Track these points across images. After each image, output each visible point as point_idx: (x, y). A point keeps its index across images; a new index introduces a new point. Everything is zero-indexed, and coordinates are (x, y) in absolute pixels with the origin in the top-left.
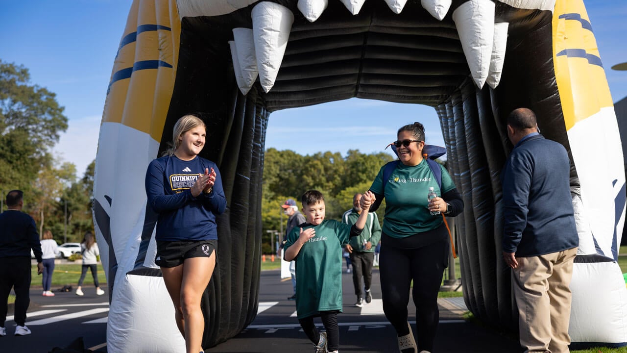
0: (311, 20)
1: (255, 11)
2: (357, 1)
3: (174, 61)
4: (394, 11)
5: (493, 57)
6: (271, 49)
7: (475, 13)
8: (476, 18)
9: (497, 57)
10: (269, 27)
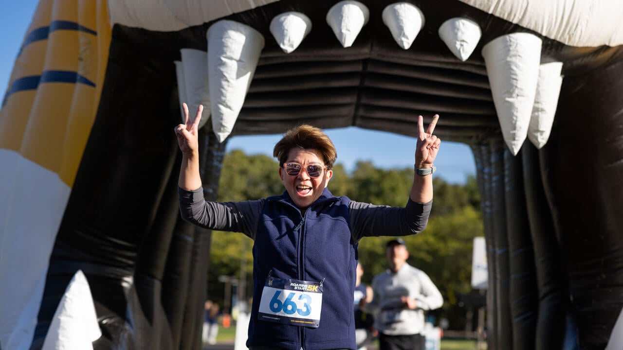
0: (287, 51)
1: (212, 33)
2: (350, 30)
3: (99, 77)
4: (399, 43)
5: (536, 110)
6: (230, 85)
7: (512, 53)
8: (514, 59)
9: (542, 110)
10: (229, 54)
